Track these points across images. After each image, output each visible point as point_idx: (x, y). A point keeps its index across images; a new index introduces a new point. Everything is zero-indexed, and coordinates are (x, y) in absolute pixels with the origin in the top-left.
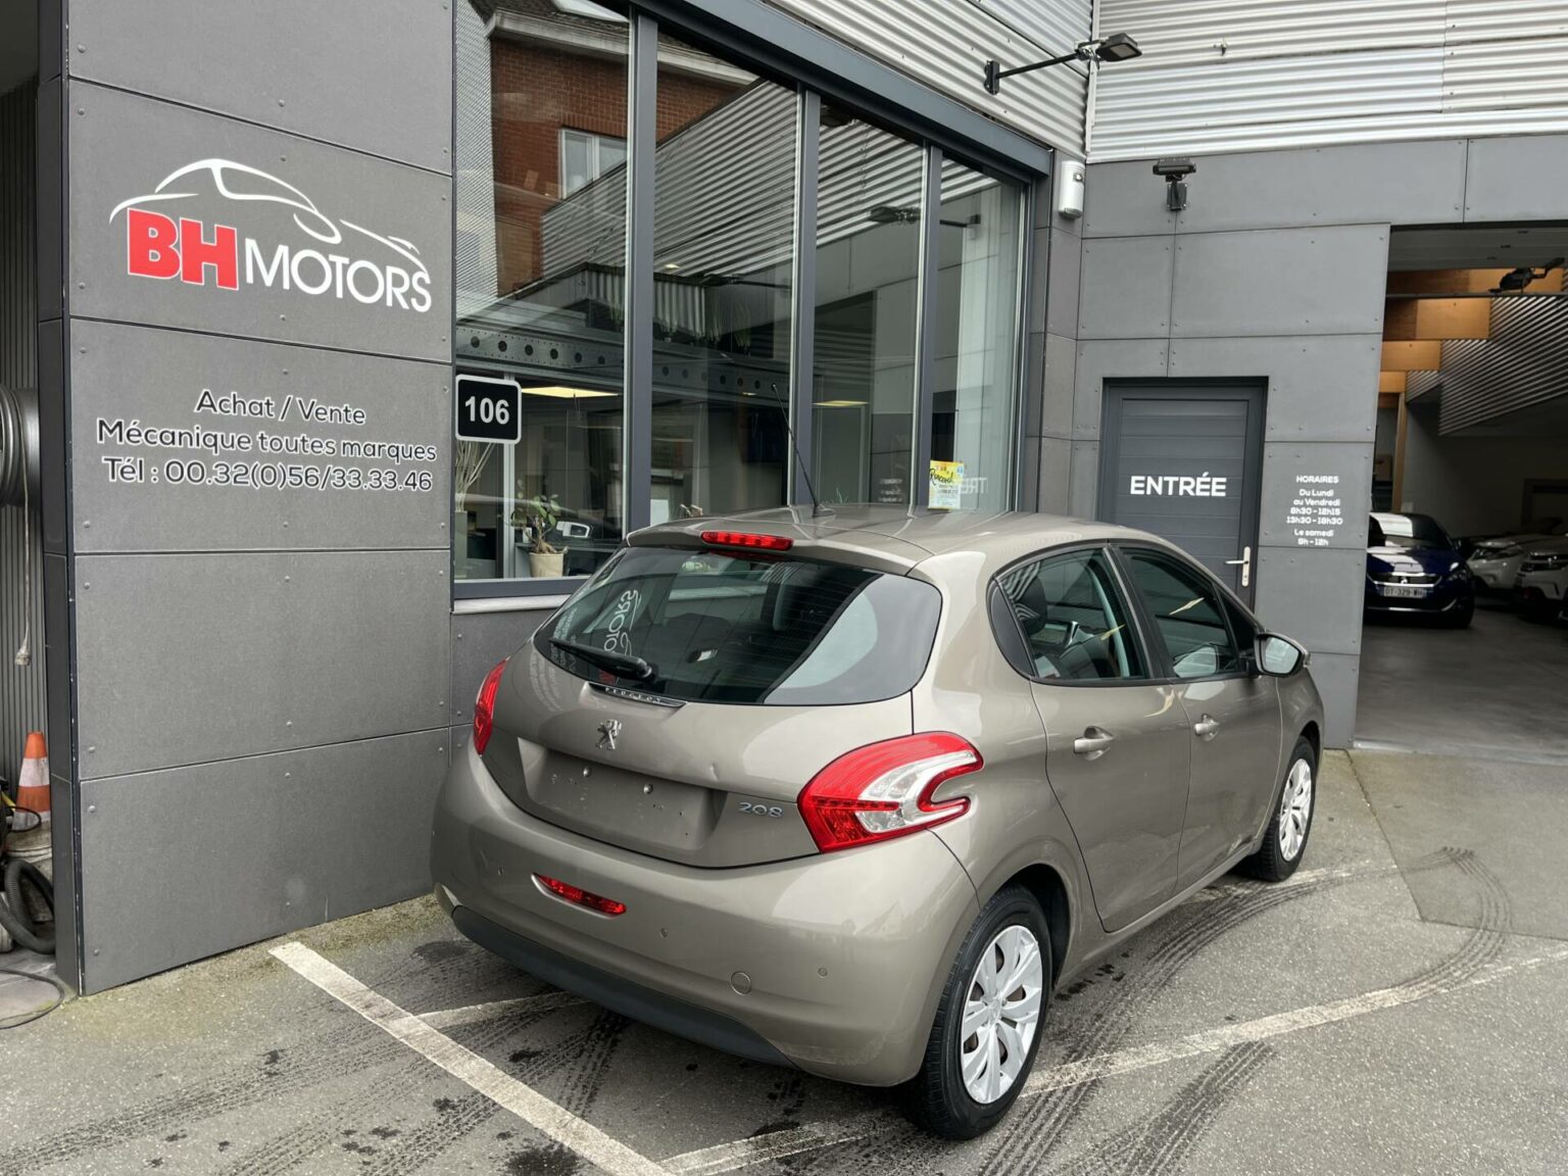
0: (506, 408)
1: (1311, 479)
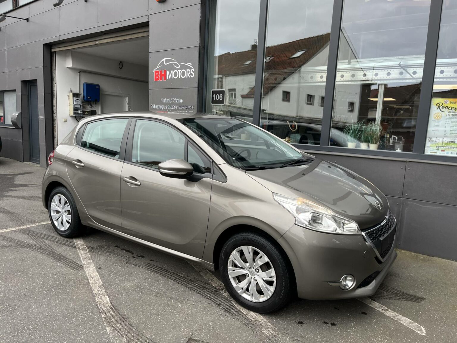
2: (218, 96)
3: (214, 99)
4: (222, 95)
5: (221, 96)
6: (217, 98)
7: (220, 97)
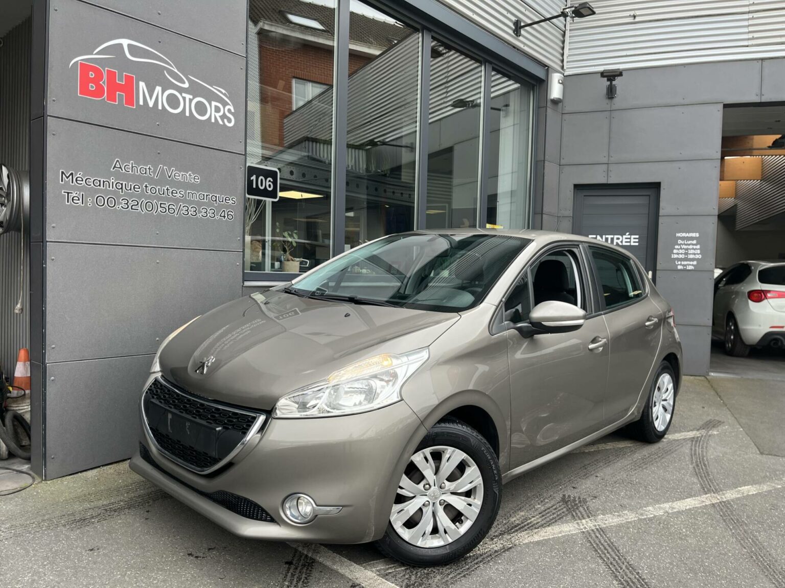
0: (272, 182)
1: (684, 235)
2: (262, 180)
3: (254, 186)
4: (272, 180)
5: (270, 181)
6: (262, 185)
7: (268, 184)
